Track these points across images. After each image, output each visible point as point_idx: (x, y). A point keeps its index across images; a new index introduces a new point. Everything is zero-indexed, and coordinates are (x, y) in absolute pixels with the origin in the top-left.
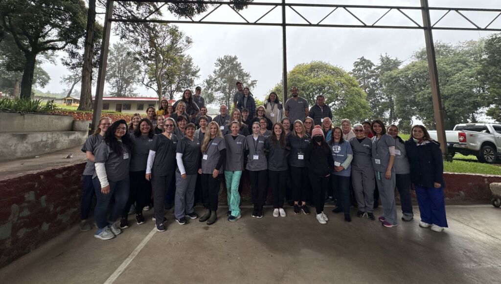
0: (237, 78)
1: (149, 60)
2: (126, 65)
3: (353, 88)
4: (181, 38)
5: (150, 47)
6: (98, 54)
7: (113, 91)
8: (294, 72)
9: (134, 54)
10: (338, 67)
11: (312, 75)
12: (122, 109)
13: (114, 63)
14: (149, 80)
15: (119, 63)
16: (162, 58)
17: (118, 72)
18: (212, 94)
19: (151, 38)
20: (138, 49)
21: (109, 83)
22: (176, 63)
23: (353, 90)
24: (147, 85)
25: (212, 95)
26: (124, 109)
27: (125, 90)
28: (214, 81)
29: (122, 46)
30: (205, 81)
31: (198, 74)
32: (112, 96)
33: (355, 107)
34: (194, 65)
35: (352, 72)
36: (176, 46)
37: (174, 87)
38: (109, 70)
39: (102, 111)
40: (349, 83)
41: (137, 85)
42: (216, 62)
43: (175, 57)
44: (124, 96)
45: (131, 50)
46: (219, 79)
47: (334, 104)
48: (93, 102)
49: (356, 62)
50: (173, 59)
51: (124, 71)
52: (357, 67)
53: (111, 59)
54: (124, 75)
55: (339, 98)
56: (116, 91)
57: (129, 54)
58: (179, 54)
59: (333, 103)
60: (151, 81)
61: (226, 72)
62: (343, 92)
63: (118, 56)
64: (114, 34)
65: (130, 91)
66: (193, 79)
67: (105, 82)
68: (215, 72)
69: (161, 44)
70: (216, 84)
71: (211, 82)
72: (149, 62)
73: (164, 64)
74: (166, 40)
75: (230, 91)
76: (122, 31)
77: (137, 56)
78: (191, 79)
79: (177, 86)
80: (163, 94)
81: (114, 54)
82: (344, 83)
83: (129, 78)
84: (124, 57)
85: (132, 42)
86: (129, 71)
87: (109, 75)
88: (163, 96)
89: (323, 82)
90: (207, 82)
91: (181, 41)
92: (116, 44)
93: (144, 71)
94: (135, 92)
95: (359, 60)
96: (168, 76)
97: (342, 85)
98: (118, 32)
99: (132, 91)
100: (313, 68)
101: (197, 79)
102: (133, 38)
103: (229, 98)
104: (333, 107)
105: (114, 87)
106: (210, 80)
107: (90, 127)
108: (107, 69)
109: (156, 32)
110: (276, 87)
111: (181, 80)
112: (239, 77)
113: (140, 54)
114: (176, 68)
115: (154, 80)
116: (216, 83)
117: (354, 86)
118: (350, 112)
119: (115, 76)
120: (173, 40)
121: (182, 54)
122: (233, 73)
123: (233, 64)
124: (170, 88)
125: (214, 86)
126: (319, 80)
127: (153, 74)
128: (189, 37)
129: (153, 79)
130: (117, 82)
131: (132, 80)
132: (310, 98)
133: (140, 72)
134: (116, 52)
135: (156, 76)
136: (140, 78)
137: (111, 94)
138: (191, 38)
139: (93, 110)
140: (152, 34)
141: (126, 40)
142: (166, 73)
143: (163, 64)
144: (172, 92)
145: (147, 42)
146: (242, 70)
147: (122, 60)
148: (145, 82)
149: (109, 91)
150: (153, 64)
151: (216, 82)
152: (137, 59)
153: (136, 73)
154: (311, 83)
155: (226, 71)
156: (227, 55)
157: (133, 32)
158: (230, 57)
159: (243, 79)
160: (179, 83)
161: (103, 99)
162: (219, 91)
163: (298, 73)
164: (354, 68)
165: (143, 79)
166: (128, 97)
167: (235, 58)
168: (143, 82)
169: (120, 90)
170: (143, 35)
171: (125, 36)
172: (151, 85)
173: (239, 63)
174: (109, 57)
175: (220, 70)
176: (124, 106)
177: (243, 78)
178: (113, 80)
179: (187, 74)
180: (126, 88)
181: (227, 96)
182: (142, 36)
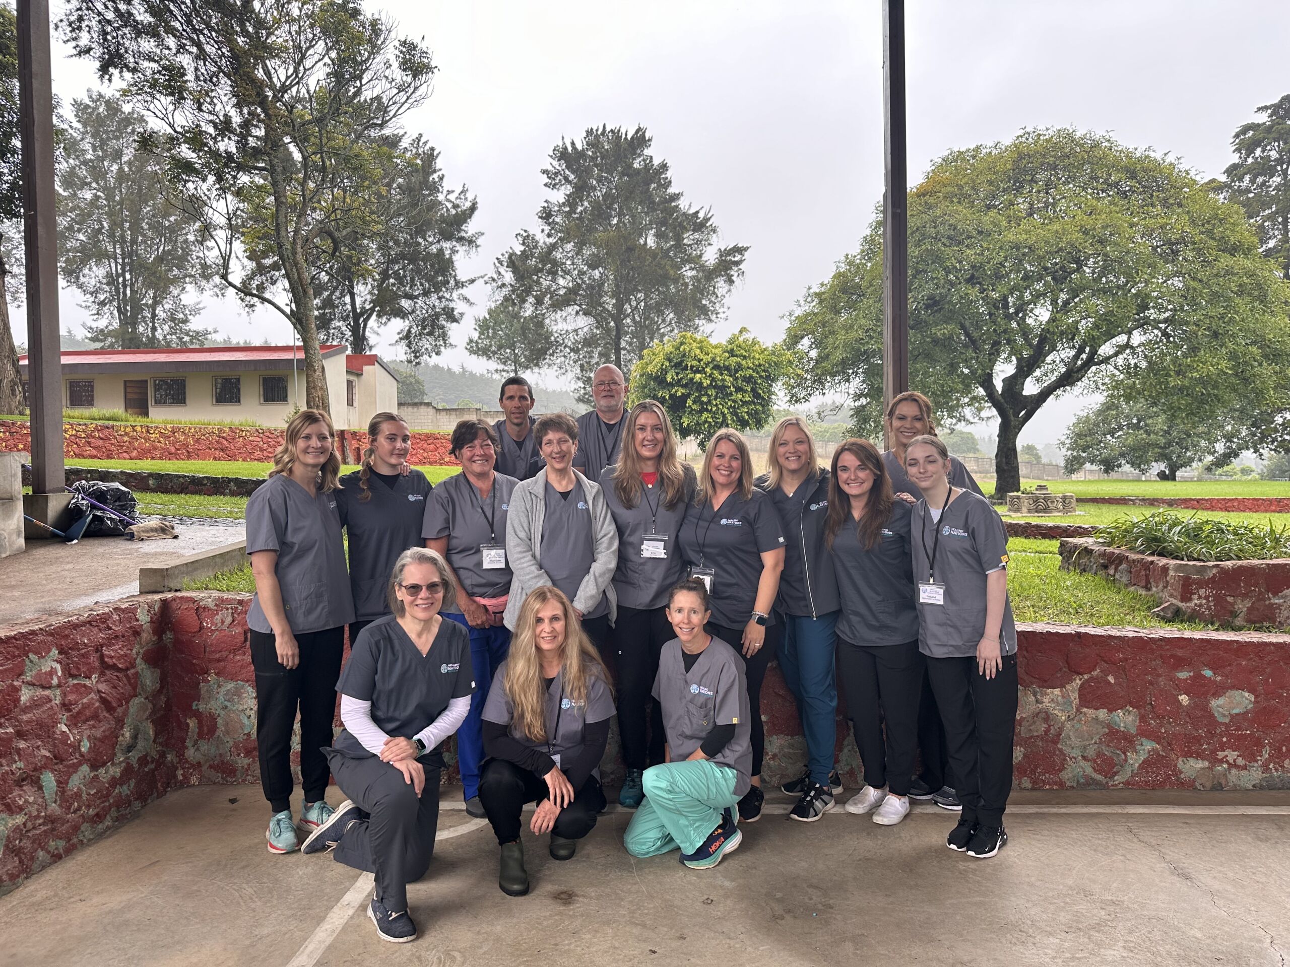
0: (651, 242)
1: (241, 168)
2: (143, 199)
3: (1226, 261)
4: (375, 49)
5: (239, 106)
6: (14, 152)
7: (102, 323)
8: (933, 193)
9: (172, 141)
10: (1157, 155)
11: (1022, 205)
12: (151, 402)
13: (88, 195)
14: (251, 265)
15: (109, 193)
16: (297, 156)
17: (112, 236)
18: (538, 322)
19: (236, 56)
20: (183, 118)
21: (80, 287)
22: (363, 178)
23: (1229, 272)
24: (244, 290)
25: (541, 325)
26: (159, 402)
27: (154, 315)
28: (547, 256)
29: (113, 107)
30: (505, 259)
31: (471, 228)
32: (98, 345)
33: (1233, 356)
34: (446, 185)
35: (1223, 178)
36: (358, 92)
37: (363, 292)
38: (70, 228)
39: (66, 411)
40: (1210, 234)
41: (202, 290)
42: (550, 164)
43: (356, 149)
44: (152, 346)
45: (155, 124)
46: (569, 246)
47: (1128, 345)
48: (25, 377)
49: (1245, 129)
50: (347, 160)
51: (136, 228)
52: (1250, 151)
53: (72, 172)
54: (141, 250)
55: (1152, 313)
56: (116, 324)
57: (147, 142)
58: (374, 133)
59: (1122, 339)
60: (261, 270)
61: (600, 213)
62: (1177, 282)
63: (102, 159)
64: (70, 48)
65: (173, 319)
66: (447, 253)
67: (62, 282)
68: (546, 215)
69: (285, 88)
70: (553, 273)
71: (532, 262)
72: (244, 179)
73: (311, 185)
74: (308, 63)
75: (619, 306)
76: (105, 33)
77: (185, 152)
78: (441, 251)
79: (380, 286)
80: (319, 328)
81: (84, 151)
82: (1182, 241)
83: (160, 259)
84: (130, 163)
85: (154, 85)
86: (156, 228)
87: (75, 250)
88: (322, 336)
89: (1077, 236)
90: (514, 262)
91: (377, 63)
92: (87, 101)
93: (223, 221)
94: (195, 324)
95: (1263, 118)
96: (335, 241)
97: (1171, 250)
98: (84, 39)
99: (185, 321)
100: (1025, 171)
101: (468, 252)
102: (154, 65)
103: (618, 338)
104: (1120, 360)
105: (102, 304)
106: (525, 256)
107: (25, 483)
108: (63, 222)
109: (260, 24)
110: (838, 275)
111: (395, 261)
112: (659, 235)
113: (195, 138)
114: (367, 203)
115: (275, 267)
116: (555, 269)
117: (1233, 250)
118: (1201, 381)
119: (102, 256)
120: (341, 62)
121: (387, 132)
122: (633, 216)
123: (628, 171)
124: (348, 299)
125: (545, 283)
126: (1056, 227)
127: (265, 236)
128: (416, 40)
129: (268, 262)
130: (111, 280)
131: (176, 271)
132: (1009, 317)
133: (207, 231)
134: (89, 139)
135: (280, 246)
136: (212, 256)
137: (93, 340)
138: (423, 46)
139: (28, 412)
140: (240, 40)
141: (128, 75)
142: (323, 231)
143: (303, 184)
144: (356, 317)
145: (223, 80)
146: (676, 197)
147: (121, 177)
148: (236, 277)
149: (84, 325)
150: (259, 188)
151: (555, 263)
152: (187, 167)
153: (191, 238)
154: (1017, 247)
155: (596, 205)
156: (597, 125)
157: (152, 32)
158: (616, 133)
159: (679, 245)
160: (385, 275)
161: (65, 360)
162: (572, 309)
163: (948, 197)
164: (1235, 159)
165: (226, 259)
166: (169, 350)
167: (640, 140)
168: (224, 277)
169: (129, 320)
170: (199, 45)
171: (121, 57)
172: (261, 288)
173: (656, 162)
174: (62, 166)
175: (572, 201)
176: (157, 388)
177: (679, 239)
178: (95, 274)
179: (422, 233)
180: (153, 307)
181: (608, 331)
182: (194, 50)
